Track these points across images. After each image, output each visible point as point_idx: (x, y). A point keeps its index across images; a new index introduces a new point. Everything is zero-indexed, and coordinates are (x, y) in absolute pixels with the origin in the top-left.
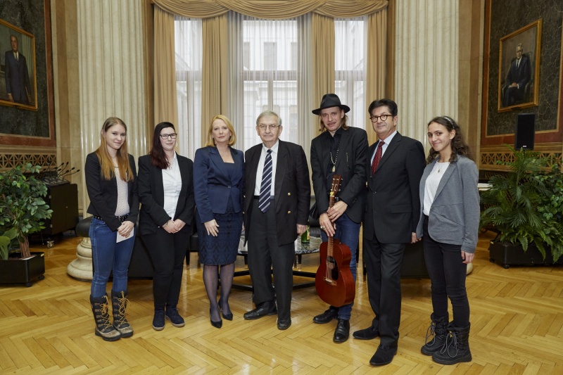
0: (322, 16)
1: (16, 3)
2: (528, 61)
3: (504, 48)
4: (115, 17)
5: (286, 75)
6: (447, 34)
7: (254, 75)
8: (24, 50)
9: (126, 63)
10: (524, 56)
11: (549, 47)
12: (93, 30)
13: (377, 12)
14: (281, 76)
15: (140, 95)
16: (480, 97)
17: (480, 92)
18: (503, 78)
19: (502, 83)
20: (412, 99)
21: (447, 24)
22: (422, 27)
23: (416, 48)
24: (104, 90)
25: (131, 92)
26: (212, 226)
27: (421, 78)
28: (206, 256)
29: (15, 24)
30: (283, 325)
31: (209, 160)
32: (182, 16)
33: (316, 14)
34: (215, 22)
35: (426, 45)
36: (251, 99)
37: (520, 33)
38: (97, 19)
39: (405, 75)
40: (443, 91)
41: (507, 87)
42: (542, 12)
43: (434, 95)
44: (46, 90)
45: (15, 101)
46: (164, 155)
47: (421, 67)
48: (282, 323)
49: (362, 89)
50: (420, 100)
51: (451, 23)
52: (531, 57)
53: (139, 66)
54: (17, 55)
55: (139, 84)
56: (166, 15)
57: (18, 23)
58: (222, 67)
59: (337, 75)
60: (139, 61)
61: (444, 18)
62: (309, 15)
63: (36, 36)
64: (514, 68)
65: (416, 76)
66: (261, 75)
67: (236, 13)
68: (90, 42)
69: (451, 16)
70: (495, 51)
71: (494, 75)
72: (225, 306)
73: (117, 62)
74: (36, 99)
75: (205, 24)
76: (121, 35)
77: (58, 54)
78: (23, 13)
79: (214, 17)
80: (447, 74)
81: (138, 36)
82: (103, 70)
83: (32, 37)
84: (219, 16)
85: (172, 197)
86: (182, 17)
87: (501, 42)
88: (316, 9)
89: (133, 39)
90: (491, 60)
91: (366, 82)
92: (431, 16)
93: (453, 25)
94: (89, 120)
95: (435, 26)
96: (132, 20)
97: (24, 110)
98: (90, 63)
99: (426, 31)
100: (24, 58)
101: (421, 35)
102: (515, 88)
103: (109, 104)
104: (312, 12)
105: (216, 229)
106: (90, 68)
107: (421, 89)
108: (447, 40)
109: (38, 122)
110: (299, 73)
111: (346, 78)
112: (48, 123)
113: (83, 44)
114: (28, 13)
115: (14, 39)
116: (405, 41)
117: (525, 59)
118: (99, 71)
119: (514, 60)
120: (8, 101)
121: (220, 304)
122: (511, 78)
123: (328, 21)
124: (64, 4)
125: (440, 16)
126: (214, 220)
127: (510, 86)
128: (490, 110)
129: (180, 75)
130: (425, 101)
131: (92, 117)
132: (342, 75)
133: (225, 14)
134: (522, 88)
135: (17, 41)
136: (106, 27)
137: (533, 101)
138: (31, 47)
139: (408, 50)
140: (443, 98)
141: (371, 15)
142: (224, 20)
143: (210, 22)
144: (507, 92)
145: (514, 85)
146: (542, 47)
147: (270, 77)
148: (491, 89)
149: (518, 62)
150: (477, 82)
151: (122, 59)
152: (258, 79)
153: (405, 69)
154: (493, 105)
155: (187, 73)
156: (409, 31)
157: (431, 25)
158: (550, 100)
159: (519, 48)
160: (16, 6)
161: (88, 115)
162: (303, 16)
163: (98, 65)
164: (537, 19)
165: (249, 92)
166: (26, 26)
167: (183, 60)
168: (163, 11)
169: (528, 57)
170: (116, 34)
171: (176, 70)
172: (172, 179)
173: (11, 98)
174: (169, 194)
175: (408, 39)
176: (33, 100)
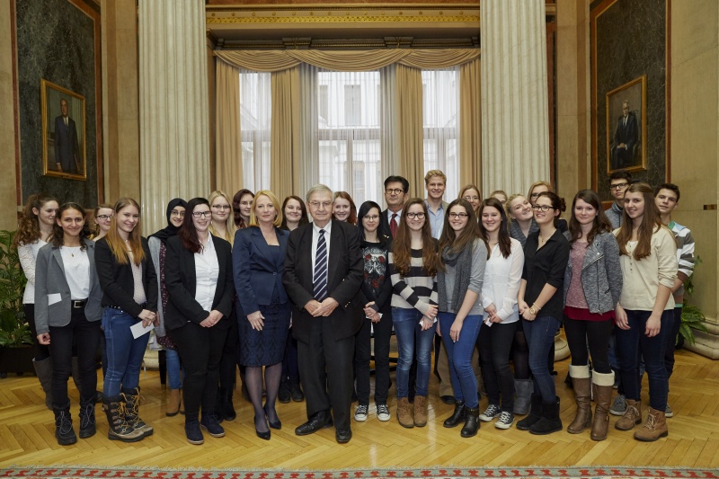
0: (407, 67)
1: (67, 64)
2: (635, 120)
3: (610, 104)
4: (181, 87)
5: (367, 134)
6: (534, 99)
7: (331, 135)
8: (74, 114)
9: (191, 135)
10: (630, 114)
11: (655, 106)
12: (157, 100)
13: (470, 62)
14: (363, 136)
15: (206, 167)
16: (589, 157)
17: (589, 151)
18: (611, 138)
19: (611, 143)
20: (499, 167)
21: (534, 89)
22: (506, 92)
23: (502, 113)
24: (168, 162)
25: (196, 164)
26: (256, 319)
27: (507, 146)
28: (247, 355)
29: (65, 87)
30: (343, 437)
31: (250, 243)
32: (248, 69)
33: (400, 65)
34: (286, 76)
35: (512, 112)
36: (328, 155)
37: (625, 89)
38: (162, 89)
39: (491, 142)
40: (531, 160)
41: (616, 146)
42: (646, 67)
43: (522, 164)
44: (96, 157)
45: (64, 171)
46: (196, 237)
47: (507, 133)
48: (341, 435)
49: (455, 148)
50: (508, 169)
51: (537, 87)
52: (638, 115)
53: (205, 136)
54: (66, 120)
55: (205, 155)
56: (230, 68)
57: (69, 85)
58: (294, 123)
59: (426, 133)
60: (205, 131)
61: (530, 83)
62: (392, 67)
63: (86, 97)
64: (621, 126)
65: (503, 143)
66: (339, 135)
67: (310, 65)
68: (153, 112)
69: (537, 81)
70: (602, 106)
71: (602, 133)
72: (272, 413)
73: (182, 133)
74: (85, 166)
75: (274, 78)
76: (186, 105)
77: (109, 116)
78: (73, 73)
79: (285, 70)
80: (535, 141)
81: (204, 104)
82: (167, 142)
83: (82, 100)
84: (290, 69)
85: (206, 286)
86: (249, 71)
87: (607, 98)
88: (400, 60)
89: (198, 108)
90: (599, 116)
91: (459, 140)
92: (516, 80)
93: (541, 89)
94: (151, 196)
95: (521, 91)
96: (198, 88)
97: (71, 180)
98: (154, 135)
99: (511, 95)
100: (74, 122)
101: (507, 99)
102: (623, 149)
103: (173, 178)
104: (395, 63)
105: (261, 322)
106: (154, 140)
107: (508, 157)
108: (534, 105)
109: (86, 194)
110: (382, 132)
111: (436, 136)
112: (96, 193)
113: (147, 115)
114: (79, 73)
115: (64, 103)
116: (490, 106)
117: (632, 117)
118: (162, 143)
119: (621, 118)
120: (57, 171)
121: (266, 409)
122: (620, 138)
123: (414, 73)
124: (116, 60)
125: (525, 80)
126: (259, 312)
127: (619, 147)
128: (599, 172)
129: (246, 136)
130: (513, 170)
131: (154, 192)
132: (431, 132)
133: (297, 66)
134: (630, 149)
135: (67, 105)
136: (171, 97)
137: (641, 164)
138: (82, 109)
139: (494, 116)
140: (532, 168)
141: (463, 65)
142: (295, 73)
143: (279, 76)
144: (616, 152)
145: (622, 145)
146: (647, 105)
147: (349, 138)
148: (599, 148)
149: (626, 120)
150: (585, 140)
151: (187, 130)
152: (335, 138)
153: (491, 135)
154: (602, 167)
155: (254, 133)
156: (494, 96)
157: (516, 89)
158: (657, 164)
159: (625, 105)
160: (67, 67)
161: (151, 189)
162: (385, 68)
163: (162, 136)
164: (642, 75)
165: (324, 147)
166: (77, 87)
167: (249, 113)
168: (227, 64)
169: (634, 115)
170: (181, 104)
171: (242, 129)
172: (207, 264)
173: (60, 167)
174: (203, 283)
175: (493, 104)
176: (82, 168)
